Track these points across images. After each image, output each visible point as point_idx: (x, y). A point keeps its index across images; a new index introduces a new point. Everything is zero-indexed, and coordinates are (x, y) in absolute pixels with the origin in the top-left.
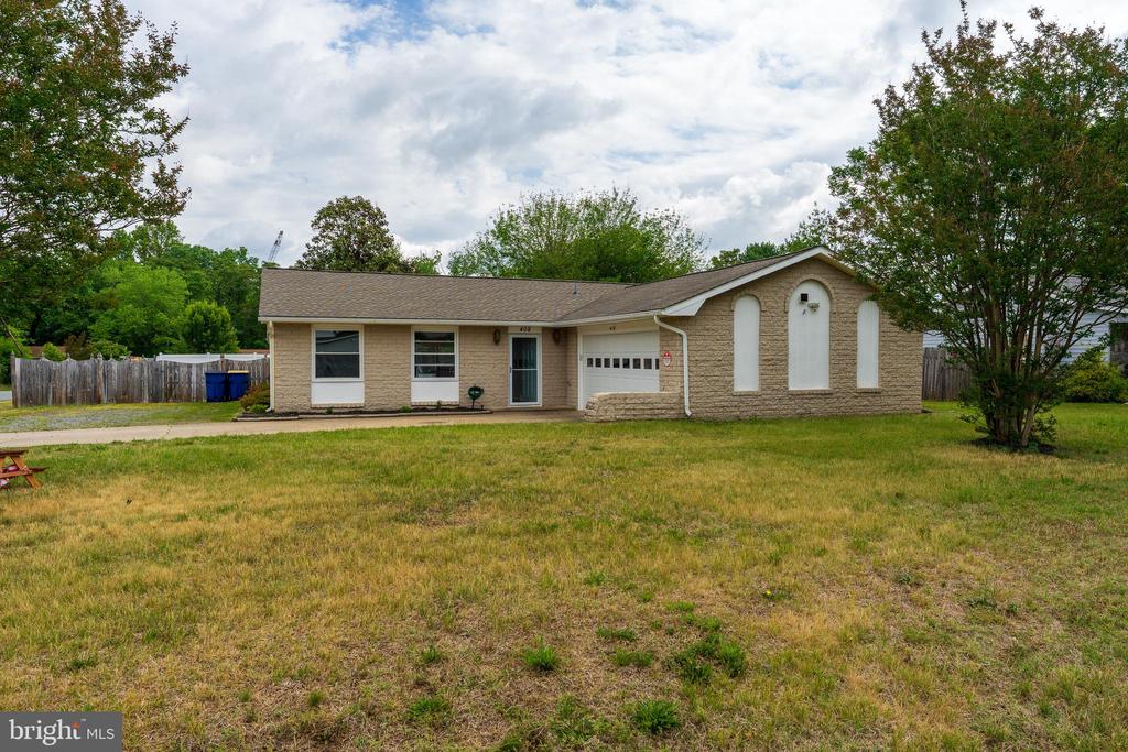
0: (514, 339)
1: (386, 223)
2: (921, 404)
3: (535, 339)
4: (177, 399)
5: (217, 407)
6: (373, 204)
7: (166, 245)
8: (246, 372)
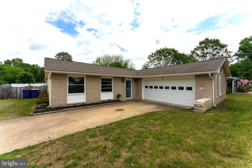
0: (126, 81)
1: (72, 58)
3: (131, 81)
5: (27, 100)
6: (69, 54)
7: (20, 63)
8: (38, 89)
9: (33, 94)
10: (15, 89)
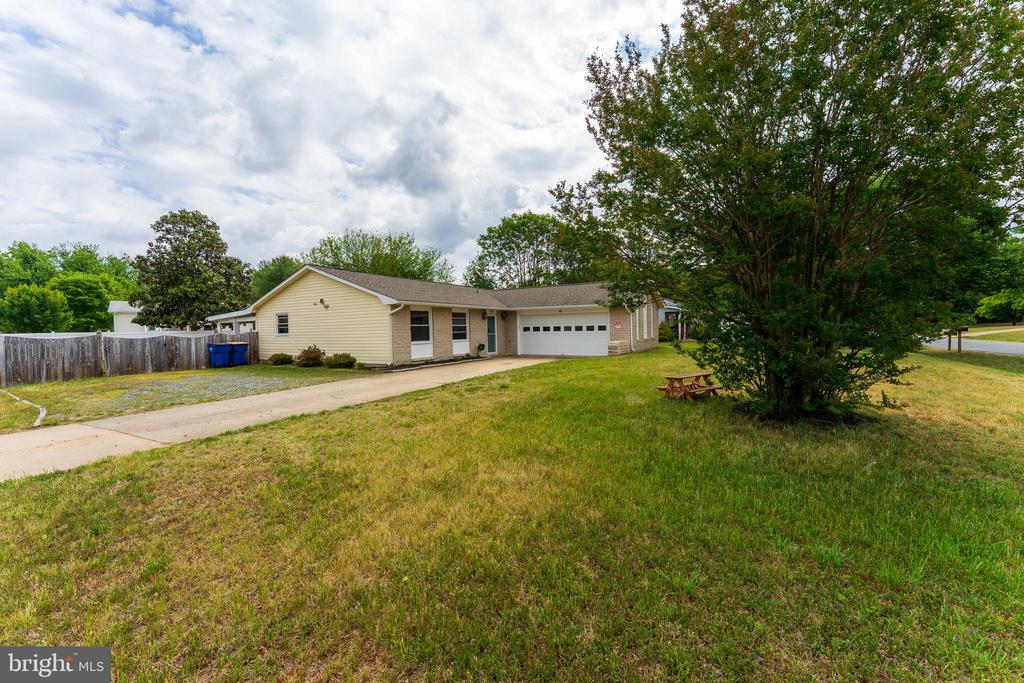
0: (488, 316)
3: (495, 317)
8: (247, 343)
9: (237, 356)
10: (185, 342)
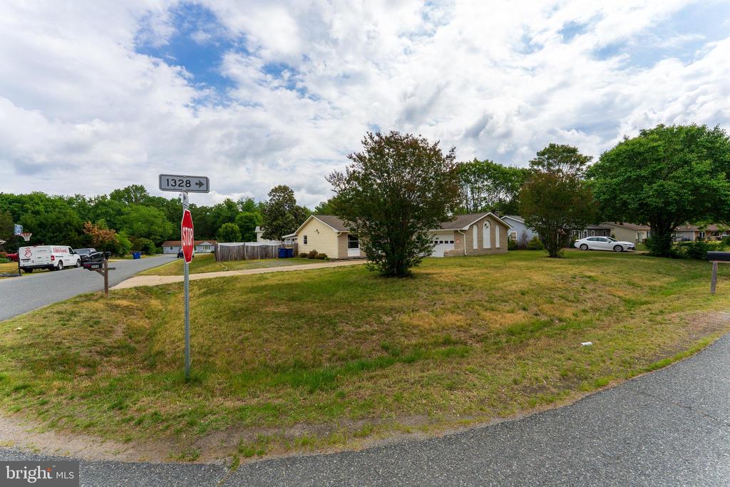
2: (507, 251)
4: (269, 258)
5: (281, 260)
9: (289, 254)
10: (271, 247)
